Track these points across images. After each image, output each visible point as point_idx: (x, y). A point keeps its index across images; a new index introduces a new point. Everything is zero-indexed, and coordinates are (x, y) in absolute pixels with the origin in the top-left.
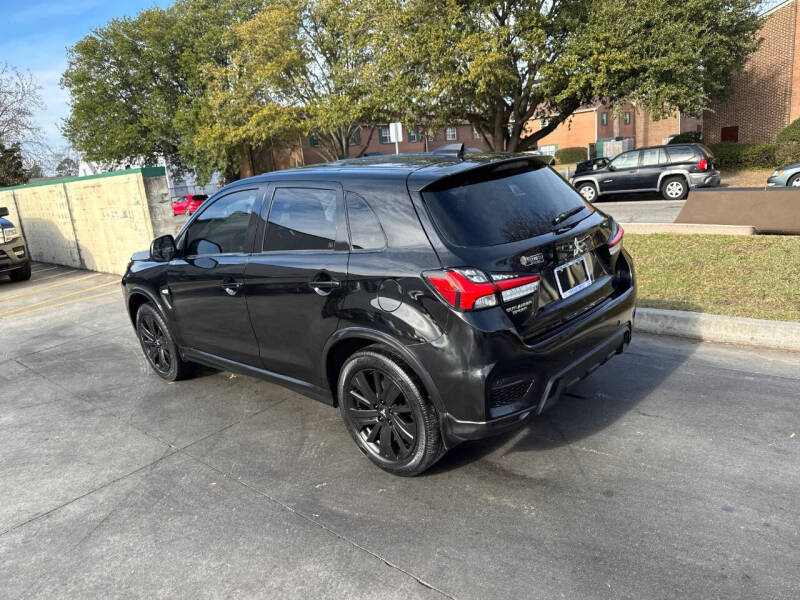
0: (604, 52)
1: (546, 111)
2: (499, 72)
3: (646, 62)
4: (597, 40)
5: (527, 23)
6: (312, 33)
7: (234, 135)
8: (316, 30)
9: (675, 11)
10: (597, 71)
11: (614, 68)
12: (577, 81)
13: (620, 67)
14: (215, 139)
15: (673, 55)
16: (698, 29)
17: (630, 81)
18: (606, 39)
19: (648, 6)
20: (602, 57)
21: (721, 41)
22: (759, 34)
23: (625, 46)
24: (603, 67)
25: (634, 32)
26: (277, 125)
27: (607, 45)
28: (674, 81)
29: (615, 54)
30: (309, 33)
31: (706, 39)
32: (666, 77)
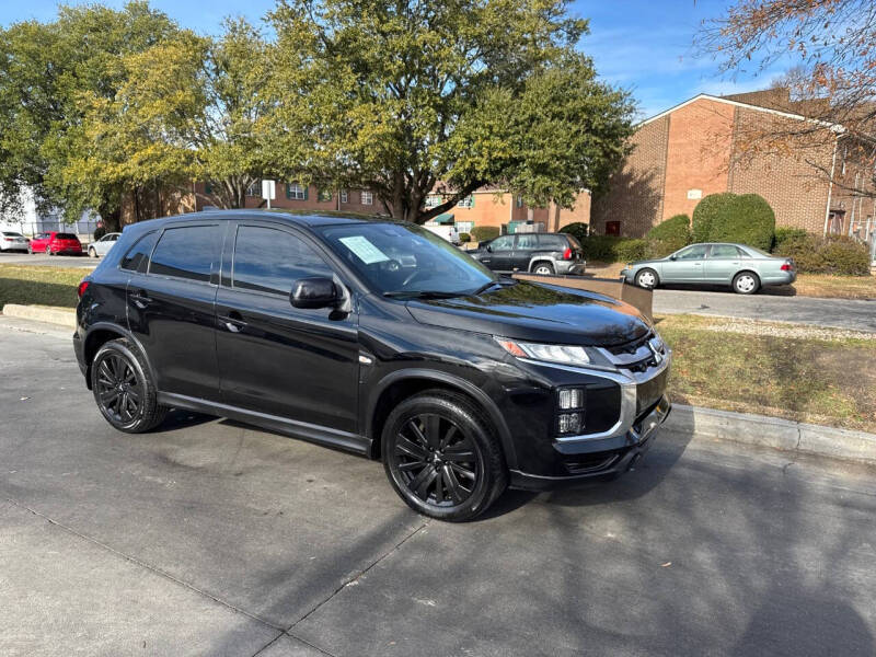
0: (488, 139)
1: (447, 187)
2: (386, 144)
3: (524, 153)
4: (484, 127)
5: (419, 100)
6: (213, 75)
7: (111, 172)
8: (217, 74)
9: (557, 109)
10: (482, 156)
11: (495, 154)
12: (463, 163)
13: (500, 154)
14: (88, 174)
15: (550, 151)
16: (574, 129)
17: (509, 170)
18: (491, 127)
19: (533, 102)
20: (485, 143)
21: (596, 143)
22: (632, 140)
23: (507, 135)
24: (485, 153)
25: (517, 123)
26: (161, 166)
27: (491, 133)
28: (549, 174)
29: (497, 142)
30: (209, 76)
31: (582, 139)
32: (541, 169)
